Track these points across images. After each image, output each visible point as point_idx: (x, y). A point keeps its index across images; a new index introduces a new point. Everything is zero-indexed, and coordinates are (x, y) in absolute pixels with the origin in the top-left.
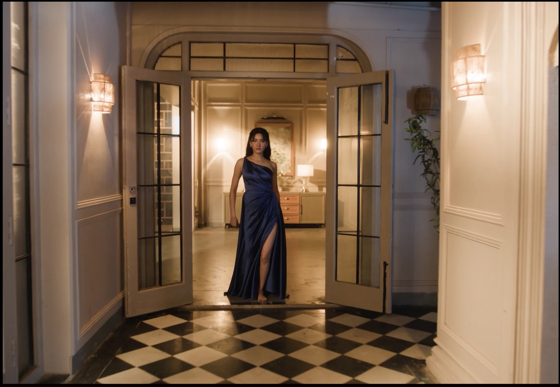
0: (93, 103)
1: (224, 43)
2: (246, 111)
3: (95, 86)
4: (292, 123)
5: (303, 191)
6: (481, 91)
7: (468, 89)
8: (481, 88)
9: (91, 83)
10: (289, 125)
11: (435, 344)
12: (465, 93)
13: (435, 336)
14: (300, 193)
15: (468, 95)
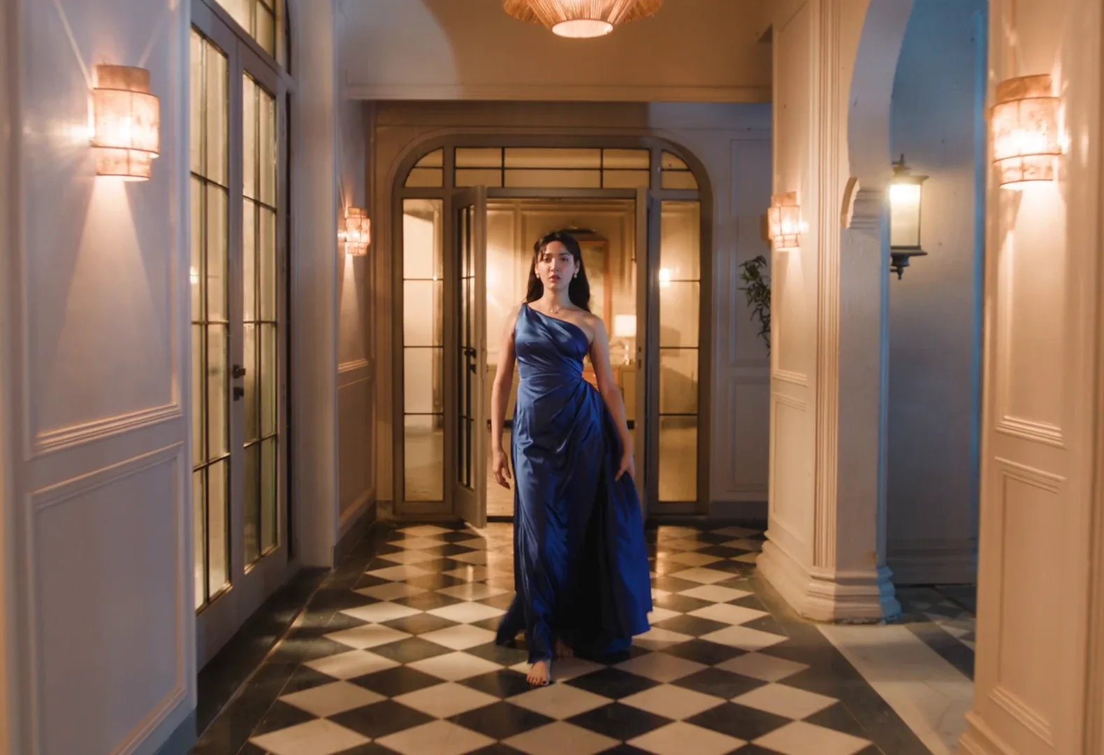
0: (347, 245)
1: (503, 149)
2: (524, 219)
3: (351, 223)
4: (606, 240)
5: (624, 363)
6: (797, 243)
7: (784, 241)
8: (796, 240)
9: (346, 219)
10: (600, 244)
11: (766, 539)
12: (781, 244)
13: (766, 529)
14: (620, 366)
15: (784, 247)
